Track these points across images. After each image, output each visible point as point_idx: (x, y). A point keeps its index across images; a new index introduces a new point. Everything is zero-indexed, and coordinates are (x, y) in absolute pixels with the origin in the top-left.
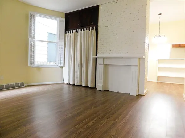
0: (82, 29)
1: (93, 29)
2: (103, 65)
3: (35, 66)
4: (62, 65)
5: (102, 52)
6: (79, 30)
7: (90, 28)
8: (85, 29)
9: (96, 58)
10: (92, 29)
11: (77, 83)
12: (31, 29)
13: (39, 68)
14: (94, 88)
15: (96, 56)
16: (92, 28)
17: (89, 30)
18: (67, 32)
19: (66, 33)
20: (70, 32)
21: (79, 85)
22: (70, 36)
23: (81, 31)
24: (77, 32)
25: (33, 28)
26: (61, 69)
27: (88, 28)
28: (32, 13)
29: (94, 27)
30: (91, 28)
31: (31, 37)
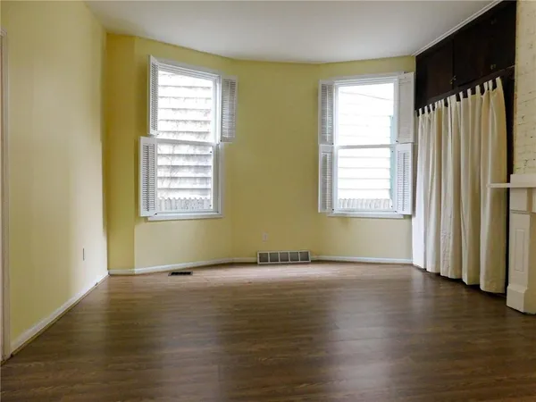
0: (461, 94)
1: (495, 86)
2: (528, 216)
3: (335, 212)
4: (408, 212)
5: (529, 164)
6: (452, 99)
7: (485, 84)
8: (469, 91)
9: (508, 190)
10: (491, 87)
11: (446, 271)
12: (323, 122)
13: (345, 219)
14: (501, 297)
15: (508, 181)
16: (490, 82)
17: (482, 91)
18: (420, 110)
19: (418, 115)
20: (429, 111)
21: (454, 277)
22: (429, 121)
23: (458, 99)
24: (446, 105)
25: (328, 118)
26: (406, 221)
27: (478, 88)
28: (326, 82)
29: (498, 80)
30: (488, 85)
31: (324, 140)
